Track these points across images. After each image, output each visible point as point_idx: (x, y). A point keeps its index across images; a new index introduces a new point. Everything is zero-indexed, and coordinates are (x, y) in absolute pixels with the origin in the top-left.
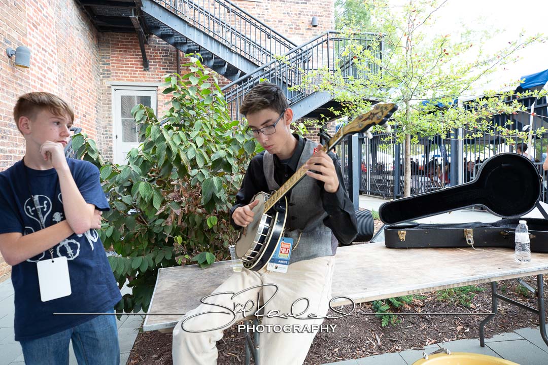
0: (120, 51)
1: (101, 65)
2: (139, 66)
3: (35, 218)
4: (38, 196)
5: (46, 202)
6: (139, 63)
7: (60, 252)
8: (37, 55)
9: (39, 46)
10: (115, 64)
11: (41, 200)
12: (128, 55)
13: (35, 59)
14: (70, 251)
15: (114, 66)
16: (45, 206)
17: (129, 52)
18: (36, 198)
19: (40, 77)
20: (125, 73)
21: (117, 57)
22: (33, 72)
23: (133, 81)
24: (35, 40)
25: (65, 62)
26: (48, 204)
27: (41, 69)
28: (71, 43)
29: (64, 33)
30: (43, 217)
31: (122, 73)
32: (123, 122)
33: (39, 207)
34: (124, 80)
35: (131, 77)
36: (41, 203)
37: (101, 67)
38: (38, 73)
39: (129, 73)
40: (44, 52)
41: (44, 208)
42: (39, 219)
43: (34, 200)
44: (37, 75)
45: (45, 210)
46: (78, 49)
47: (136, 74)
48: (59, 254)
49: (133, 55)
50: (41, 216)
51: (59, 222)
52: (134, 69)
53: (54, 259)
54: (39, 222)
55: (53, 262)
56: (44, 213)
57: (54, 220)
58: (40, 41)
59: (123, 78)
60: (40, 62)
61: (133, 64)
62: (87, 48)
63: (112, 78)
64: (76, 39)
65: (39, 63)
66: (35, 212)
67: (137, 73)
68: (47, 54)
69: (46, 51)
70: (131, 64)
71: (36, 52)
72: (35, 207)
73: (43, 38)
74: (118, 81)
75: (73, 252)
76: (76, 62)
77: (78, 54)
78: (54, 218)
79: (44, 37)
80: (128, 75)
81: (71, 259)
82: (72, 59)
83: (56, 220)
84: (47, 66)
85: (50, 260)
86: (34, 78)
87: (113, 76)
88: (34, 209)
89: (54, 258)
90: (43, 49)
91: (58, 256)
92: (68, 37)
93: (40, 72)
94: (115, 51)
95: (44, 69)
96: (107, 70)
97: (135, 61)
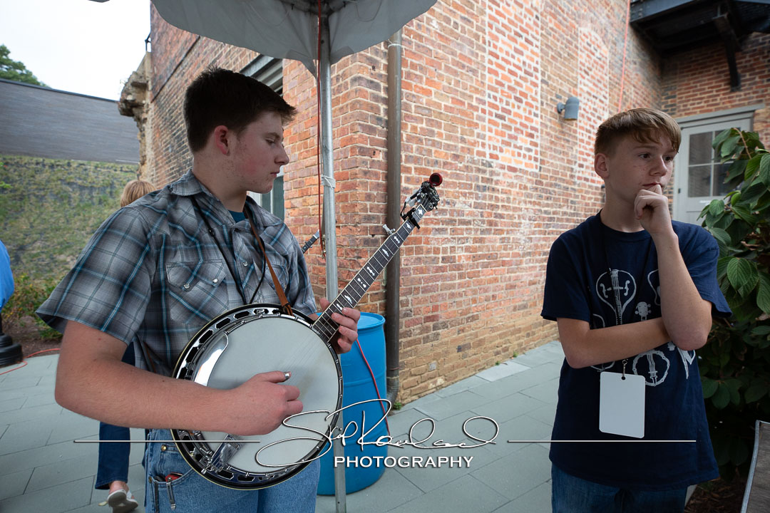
0: (692, 75)
1: (664, 101)
2: (723, 87)
3: (608, 304)
4: (617, 271)
5: (628, 282)
6: (722, 83)
7: (637, 367)
8: (586, 104)
9: (589, 94)
10: (684, 93)
11: (622, 278)
12: (706, 76)
13: (584, 110)
14: (653, 372)
15: (681, 98)
16: (626, 288)
17: (706, 71)
18: (615, 273)
19: (588, 128)
20: (698, 103)
21: (686, 84)
22: (582, 124)
23: (711, 111)
24: (586, 89)
25: (617, 105)
26: (631, 286)
27: (589, 119)
28: (626, 82)
29: (619, 72)
30: (622, 306)
31: (694, 104)
32: (691, 170)
33: (617, 288)
34: (695, 113)
35: (708, 106)
36: (622, 284)
37: (663, 103)
38: (586, 124)
39: (705, 102)
40: (594, 100)
41: (625, 291)
42: (615, 306)
43: (612, 276)
44: (585, 127)
45: (626, 294)
46: (634, 86)
47: (716, 100)
48: (635, 369)
49: (713, 74)
50: (619, 302)
51: (644, 318)
52: (715, 93)
53: (626, 375)
54: (615, 311)
55: (623, 378)
56: (623, 299)
57: (636, 312)
58: (591, 89)
59: (696, 110)
60: (590, 111)
61: (712, 88)
62: (646, 83)
63: (678, 114)
64: (633, 76)
65: (587, 112)
66: (611, 294)
67: (718, 98)
68: (597, 101)
69: (596, 98)
70: (709, 88)
71: (586, 101)
72: (612, 287)
73: (594, 84)
74: (686, 116)
75: (657, 374)
76: (631, 104)
77: (633, 93)
78: (637, 310)
79: (596, 82)
80: (702, 104)
81: (652, 384)
82: (626, 100)
83: (640, 314)
84: (597, 114)
85: (620, 375)
86: (582, 131)
87: (679, 111)
88: (610, 289)
89: (626, 373)
90: (594, 96)
91: (633, 373)
92: (623, 75)
93: (589, 122)
94: (684, 76)
95: (593, 118)
96: (671, 106)
97: (716, 82)
